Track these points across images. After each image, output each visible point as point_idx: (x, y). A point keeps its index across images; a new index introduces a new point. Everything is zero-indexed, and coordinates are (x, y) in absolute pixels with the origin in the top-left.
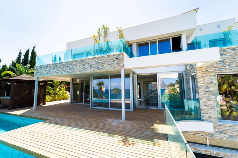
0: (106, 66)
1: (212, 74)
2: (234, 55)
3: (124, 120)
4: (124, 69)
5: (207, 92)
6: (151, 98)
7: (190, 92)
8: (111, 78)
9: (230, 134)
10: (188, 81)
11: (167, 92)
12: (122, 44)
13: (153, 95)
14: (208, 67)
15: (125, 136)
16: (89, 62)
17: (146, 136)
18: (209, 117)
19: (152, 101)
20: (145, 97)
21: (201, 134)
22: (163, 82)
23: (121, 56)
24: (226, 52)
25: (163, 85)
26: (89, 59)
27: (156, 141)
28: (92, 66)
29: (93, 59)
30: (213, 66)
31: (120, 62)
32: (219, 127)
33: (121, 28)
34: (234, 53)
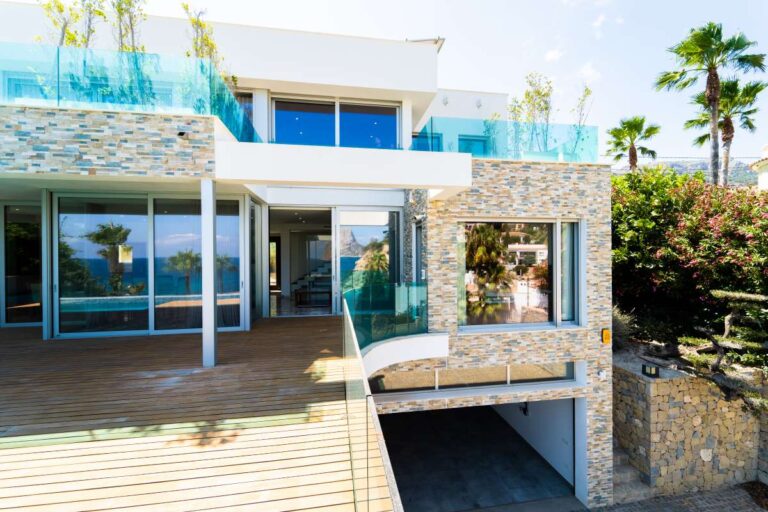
0: (128, 159)
1: (456, 220)
2: (495, 180)
3: (213, 364)
4: (214, 182)
5: (444, 262)
6: (314, 286)
7: (410, 263)
8: (157, 211)
9: (475, 355)
10: (408, 236)
11: (361, 265)
12: (206, 82)
13: (319, 275)
14: (450, 202)
15: (209, 418)
16: (24, 128)
17: (285, 402)
18: (443, 324)
19: (316, 293)
20: (295, 283)
21: (425, 366)
22: (352, 235)
23: (200, 127)
24: (484, 170)
25: (353, 244)
26: (23, 110)
27: (315, 407)
28: (47, 149)
29: (51, 113)
30: (459, 201)
31: (197, 152)
32: (459, 343)
33: (201, 13)
34: (497, 176)
